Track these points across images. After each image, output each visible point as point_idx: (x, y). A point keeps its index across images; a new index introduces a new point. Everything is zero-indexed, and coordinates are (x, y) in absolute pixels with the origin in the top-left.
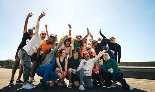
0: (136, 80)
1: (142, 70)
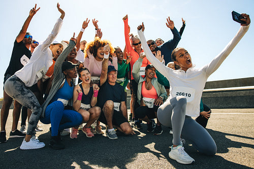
1: (229, 93)
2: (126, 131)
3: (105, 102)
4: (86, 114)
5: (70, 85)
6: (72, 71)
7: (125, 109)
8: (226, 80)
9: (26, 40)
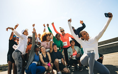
0: (107, 55)
2: (66, 72)
3: (54, 60)
4: (46, 67)
5: (37, 55)
6: (37, 49)
7: (64, 61)
8: (106, 41)
9: (13, 38)
